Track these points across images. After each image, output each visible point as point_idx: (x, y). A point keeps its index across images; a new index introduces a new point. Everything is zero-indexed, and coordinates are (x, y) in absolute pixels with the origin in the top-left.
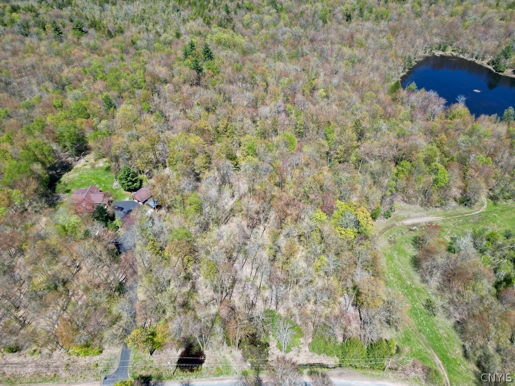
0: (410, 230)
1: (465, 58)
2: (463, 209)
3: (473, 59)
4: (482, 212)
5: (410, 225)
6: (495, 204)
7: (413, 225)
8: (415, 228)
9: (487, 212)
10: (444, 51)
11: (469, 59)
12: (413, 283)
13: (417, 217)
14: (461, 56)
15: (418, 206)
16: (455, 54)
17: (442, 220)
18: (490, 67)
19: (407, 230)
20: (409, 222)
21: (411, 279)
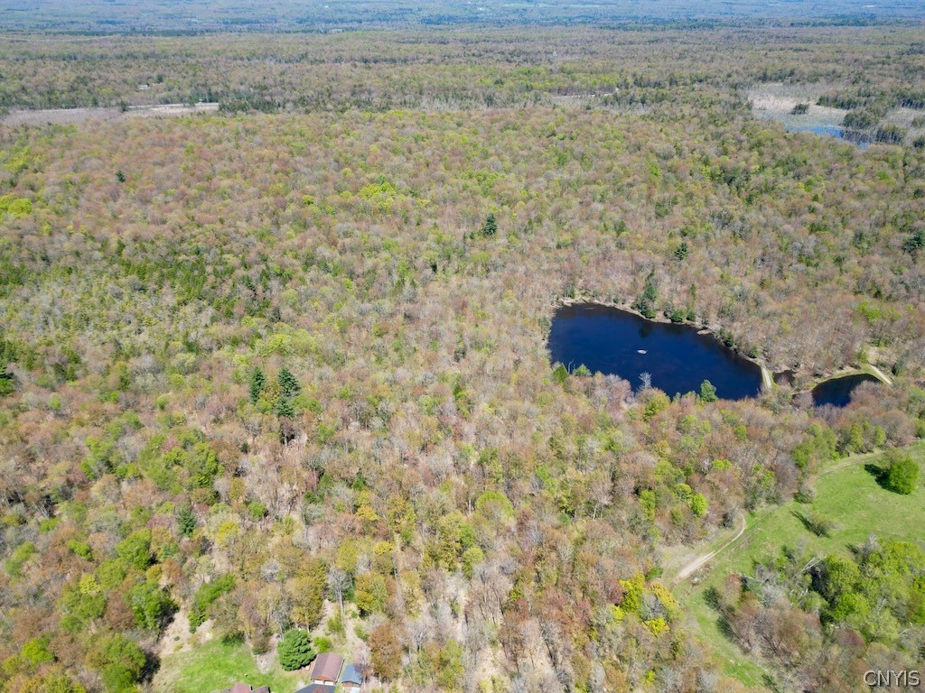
0: (694, 585)
1: (602, 303)
2: (726, 533)
3: (612, 304)
4: (746, 531)
6: (752, 515)
8: (696, 580)
9: (751, 528)
10: (572, 296)
11: (608, 304)
13: (688, 563)
14: (596, 301)
16: (587, 299)
18: (637, 312)
19: (691, 587)
20: (685, 573)
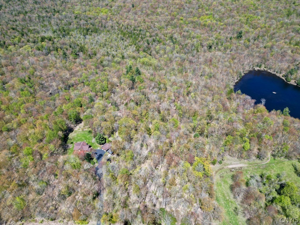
1: (271, 72)
2: (258, 161)
3: (275, 73)
5: (231, 169)
7: (233, 168)
8: (233, 170)
11: (273, 73)
12: (230, 198)
13: (235, 164)
14: (269, 71)
15: (236, 158)
17: (247, 166)
18: (283, 78)
19: (229, 171)
21: (229, 196)
